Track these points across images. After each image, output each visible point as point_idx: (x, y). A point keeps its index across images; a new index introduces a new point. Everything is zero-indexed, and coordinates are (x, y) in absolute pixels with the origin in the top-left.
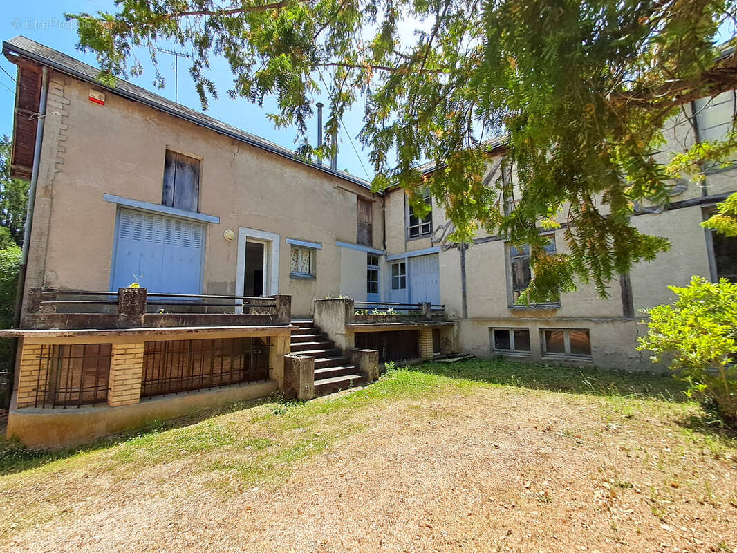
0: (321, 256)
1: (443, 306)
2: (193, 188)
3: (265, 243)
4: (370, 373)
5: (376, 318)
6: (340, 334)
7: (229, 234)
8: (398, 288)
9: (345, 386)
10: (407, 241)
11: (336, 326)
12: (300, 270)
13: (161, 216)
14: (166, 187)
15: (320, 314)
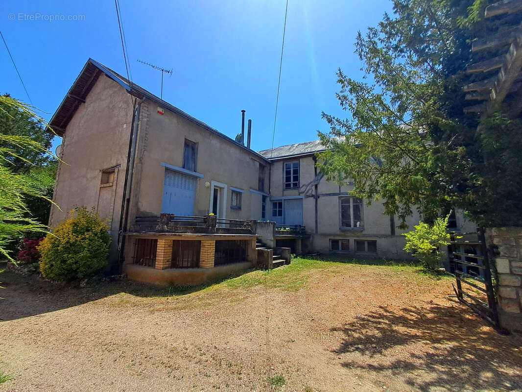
0: (244, 197)
1: (304, 227)
3: (219, 188)
4: (288, 259)
5: (282, 233)
6: (270, 240)
7: (208, 184)
8: (277, 216)
10: (284, 190)
11: (267, 236)
12: (233, 204)
13: (183, 174)
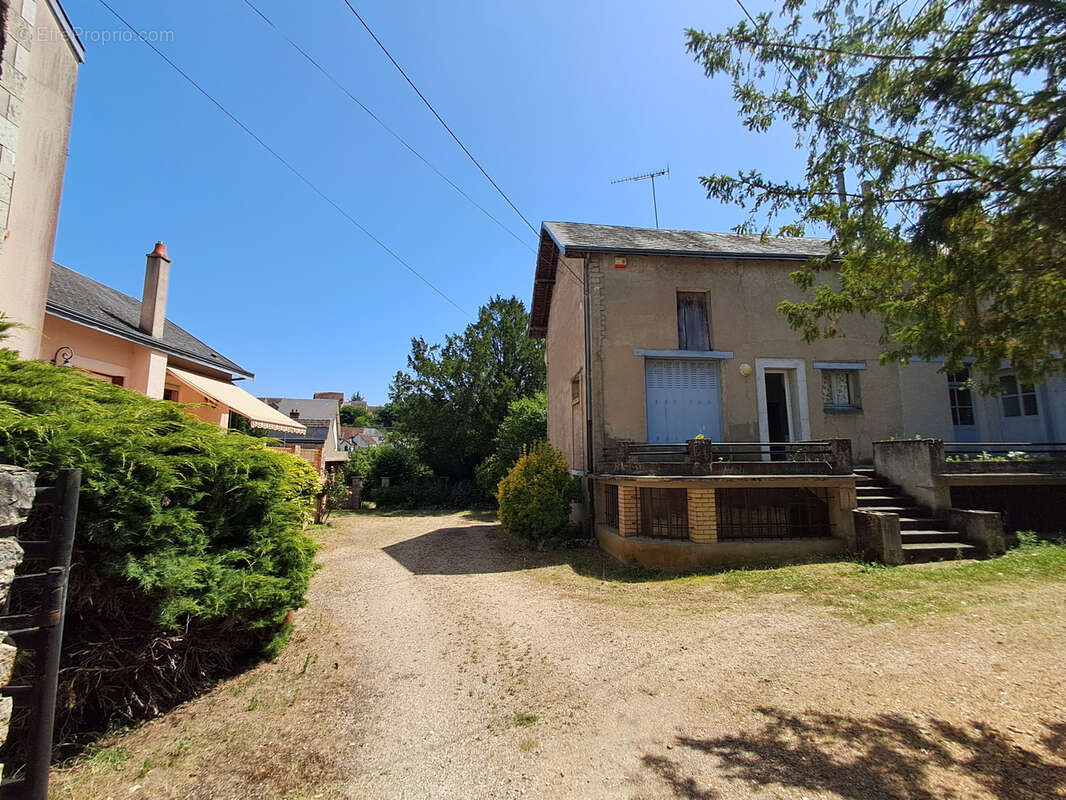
0: (865, 379)
2: (702, 325)
3: (785, 373)
4: (990, 543)
5: (986, 466)
6: (927, 488)
7: (745, 368)
8: (1019, 415)
9: (950, 555)
11: (916, 476)
12: (835, 401)
13: (684, 360)
14: (680, 330)
15: (884, 460)
